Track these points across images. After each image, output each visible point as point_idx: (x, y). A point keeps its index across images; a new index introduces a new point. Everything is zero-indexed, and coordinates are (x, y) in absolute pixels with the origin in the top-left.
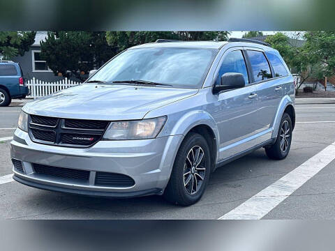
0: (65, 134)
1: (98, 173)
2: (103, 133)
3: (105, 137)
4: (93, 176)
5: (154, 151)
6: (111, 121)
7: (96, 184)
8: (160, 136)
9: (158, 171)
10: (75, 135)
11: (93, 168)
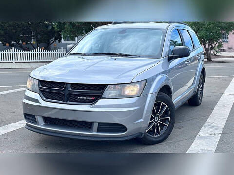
0: (72, 94)
1: (100, 124)
2: (102, 93)
3: (103, 96)
4: (95, 126)
5: (139, 106)
6: (108, 85)
7: (98, 131)
8: (143, 94)
9: (142, 120)
10: (80, 96)
11: (96, 120)
